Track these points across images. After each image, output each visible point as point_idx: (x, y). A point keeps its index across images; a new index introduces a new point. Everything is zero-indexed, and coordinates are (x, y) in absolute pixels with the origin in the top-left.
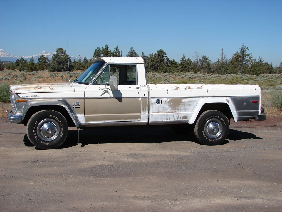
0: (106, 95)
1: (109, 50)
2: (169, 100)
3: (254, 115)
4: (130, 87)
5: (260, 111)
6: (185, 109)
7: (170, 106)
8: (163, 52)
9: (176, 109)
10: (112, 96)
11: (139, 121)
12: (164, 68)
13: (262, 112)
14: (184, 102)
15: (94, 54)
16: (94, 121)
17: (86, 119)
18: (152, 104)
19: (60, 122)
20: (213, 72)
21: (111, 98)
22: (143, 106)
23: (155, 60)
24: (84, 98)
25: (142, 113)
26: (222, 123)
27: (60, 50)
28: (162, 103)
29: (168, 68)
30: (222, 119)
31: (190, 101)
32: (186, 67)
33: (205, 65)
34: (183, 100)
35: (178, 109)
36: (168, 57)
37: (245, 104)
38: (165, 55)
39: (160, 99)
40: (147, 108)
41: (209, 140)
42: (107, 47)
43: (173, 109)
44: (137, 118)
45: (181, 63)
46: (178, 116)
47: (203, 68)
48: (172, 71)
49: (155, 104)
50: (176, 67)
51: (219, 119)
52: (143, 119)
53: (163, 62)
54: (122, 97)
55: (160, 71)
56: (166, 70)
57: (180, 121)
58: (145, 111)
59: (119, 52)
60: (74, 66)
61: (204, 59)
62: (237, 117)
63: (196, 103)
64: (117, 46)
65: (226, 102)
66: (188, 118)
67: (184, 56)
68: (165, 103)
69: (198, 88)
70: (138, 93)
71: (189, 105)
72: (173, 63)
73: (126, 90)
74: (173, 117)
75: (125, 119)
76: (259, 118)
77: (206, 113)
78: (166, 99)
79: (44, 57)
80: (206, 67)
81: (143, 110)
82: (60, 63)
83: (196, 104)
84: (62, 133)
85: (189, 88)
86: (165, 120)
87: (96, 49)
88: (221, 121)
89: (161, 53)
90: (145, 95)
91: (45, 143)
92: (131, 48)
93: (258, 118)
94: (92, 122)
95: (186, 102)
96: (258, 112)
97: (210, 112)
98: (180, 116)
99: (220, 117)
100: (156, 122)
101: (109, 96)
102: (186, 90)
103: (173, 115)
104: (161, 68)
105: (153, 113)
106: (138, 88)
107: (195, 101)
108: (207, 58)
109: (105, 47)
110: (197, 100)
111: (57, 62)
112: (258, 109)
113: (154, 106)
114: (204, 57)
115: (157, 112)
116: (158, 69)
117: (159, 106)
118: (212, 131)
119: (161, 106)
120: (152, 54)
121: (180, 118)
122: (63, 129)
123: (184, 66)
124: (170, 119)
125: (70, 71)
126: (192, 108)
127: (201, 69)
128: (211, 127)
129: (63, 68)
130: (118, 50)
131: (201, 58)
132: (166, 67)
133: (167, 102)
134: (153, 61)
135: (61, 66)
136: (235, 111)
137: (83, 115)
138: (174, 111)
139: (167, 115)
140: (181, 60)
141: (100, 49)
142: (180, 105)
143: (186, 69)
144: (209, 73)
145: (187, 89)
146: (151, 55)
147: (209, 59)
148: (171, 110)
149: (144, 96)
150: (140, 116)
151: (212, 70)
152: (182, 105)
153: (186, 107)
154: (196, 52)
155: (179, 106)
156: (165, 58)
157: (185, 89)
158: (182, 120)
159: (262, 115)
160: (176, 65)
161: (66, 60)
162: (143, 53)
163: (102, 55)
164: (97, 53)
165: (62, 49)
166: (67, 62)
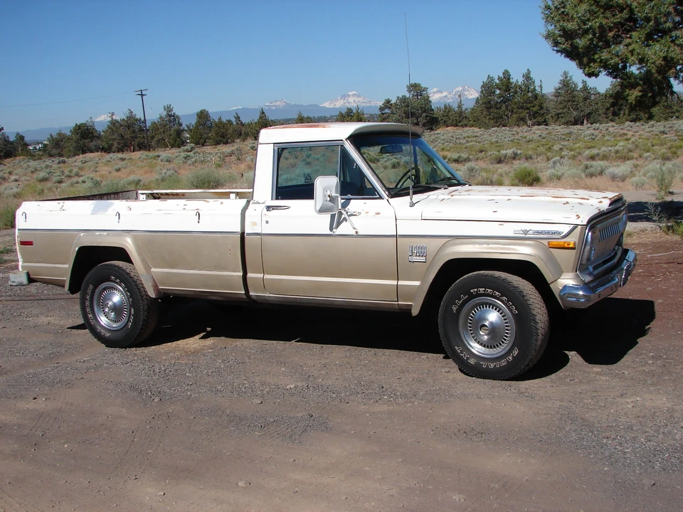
1: (511, 80)
15: (482, 92)
27: (415, 88)
42: (506, 73)
50: (667, 107)
59: (534, 82)
60: (440, 119)
64: (528, 70)
79: (391, 105)
82: (410, 115)
87: (485, 80)
92: (565, 73)
104: (627, 112)
109: (504, 74)
111: (405, 113)
116: (621, 115)
125: (431, 129)
130: (531, 79)
135: (414, 120)
141: (492, 79)
160: (666, 104)
161: (421, 108)
163: (498, 92)
164: (488, 88)
165: (419, 85)
166: (425, 112)
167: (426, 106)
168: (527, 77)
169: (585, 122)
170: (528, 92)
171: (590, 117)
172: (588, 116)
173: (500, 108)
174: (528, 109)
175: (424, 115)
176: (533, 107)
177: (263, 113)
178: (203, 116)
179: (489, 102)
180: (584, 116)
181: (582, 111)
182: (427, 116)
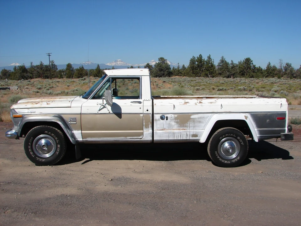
0: (104, 111)
1: (202, 59)
2: (176, 116)
3: (280, 134)
4: (132, 102)
5: (286, 129)
6: (195, 126)
7: (177, 123)
8: (250, 60)
9: (183, 126)
10: (111, 112)
11: (141, 139)
12: (251, 74)
13: (290, 130)
14: (193, 119)
15: (190, 62)
16: (91, 137)
17: (83, 136)
18: (156, 120)
19: (56, 138)
20: (295, 77)
21: (110, 113)
22: (146, 123)
23: (242, 67)
24: (81, 114)
25: (145, 130)
26: (240, 143)
27: (162, 59)
28: (167, 119)
29: (254, 74)
30: (239, 138)
31: (200, 118)
32: (271, 73)
33: (288, 71)
34: (192, 117)
35: (186, 126)
36: (254, 64)
37: (268, 121)
38: (252, 63)
39: (165, 115)
40: (150, 124)
41: (223, 161)
42: (201, 56)
43: (181, 126)
44: (140, 136)
45: (267, 69)
46: (187, 134)
47: (286, 73)
48: (258, 77)
49: (160, 120)
50: (262, 73)
51: (236, 138)
52: (146, 136)
53: (250, 69)
54: (122, 112)
55: (247, 76)
56: (252, 76)
57: (189, 140)
58: (148, 128)
59: (212, 60)
60: (173, 72)
61: (288, 66)
62: (258, 136)
63: (207, 119)
64: (210, 55)
65: (244, 119)
66: (198, 136)
67: (269, 63)
68: (171, 120)
69: (211, 103)
70: (140, 108)
71: (200, 122)
72: (259, 70)
73: (126, 105)
74: (181, 135)
75: (126, 137)
76: (285, 137)
77: (220, 131)
78: (172, 115)
79: (149, 65)
80: (289, 73)
81: (146, 127)
82: (161, 70)
83: (208, 121)
84: (58, 150)
85: (200, 102)
86: (171, 138)
87: (192, 58)
88: (238, 140)
89: (248, 61)
90: (147, 110)
91: (40, 160)
92: (222, 57)
93: (283, 138)
94: (89, 139)
95: (196, 118)
96: (284, 131)
97: (225, 129)
98: (188, 133)
99: (237, 136)
100: (161, 140)
101: (108, 112)
102: (196, 104)
103: (181, 133)
104: (248, 74)
105: (158, 130)
106: (140, 103)
107: (207, 118)
108: (290, 65)
110: (208, 116)
111: (159, 69)
112: (285, 127)
113: (158, 122)
114: (287, 64)
115: (161, 129)
116: (245, 75)
117: (164, 122)
118: (227, 151)
119: (166, 122)
120: (241, 61)
121: (189, 136)
122: (59, 146)
123: (269, 72)
124: (178, 137)
125: (170, 77)
126: (203, 125)
127: (285, 75)
128: (227, 147)
129: (164, 74)
130: (211, 58)
131: (285, 65)
132: (253, 73)
133: (174, 118)
134: (241, 68)
135: (162, 72)
136: (256, 129)
137: (80, 132)
138: (181, 128)
139: (174, 133)
140: (267, 66)
141: (195, 58)
142: (188, 121)
143: (271, 74)
144: (291, 78)
145: (198, 104)
146: (240, 63)
147: (292, 66)
148: (179, 127)
149: (147, 112)
150: (142, 134)
151: (295, 75)
152: (191, 122)
153: (196, 124)
154: (280, 60)
155: (187, 123)
156: (252, 65)
157: (194, 104)
158: (191, 138)
159: (289, 133)
160: (261, 72)
161: (166, 68)
162: (232, 61)
163: (197, 63)
164: (192, 61)
165: (164, 58)
166: (167, 69)
167: (168, 67)
168: (209, 57)
169: (232, 77)
170: (209, 63)
171: (234, 75)
172: (233, 75)
173: (197, 69)
174: (209, 70)
175: (167, 70)
176: (211, 70)
177: (99, 66)
178: (69, 66)
179: (193, 67)
180: (231, 75)
181: (231, 72)
182: (168, 71)
